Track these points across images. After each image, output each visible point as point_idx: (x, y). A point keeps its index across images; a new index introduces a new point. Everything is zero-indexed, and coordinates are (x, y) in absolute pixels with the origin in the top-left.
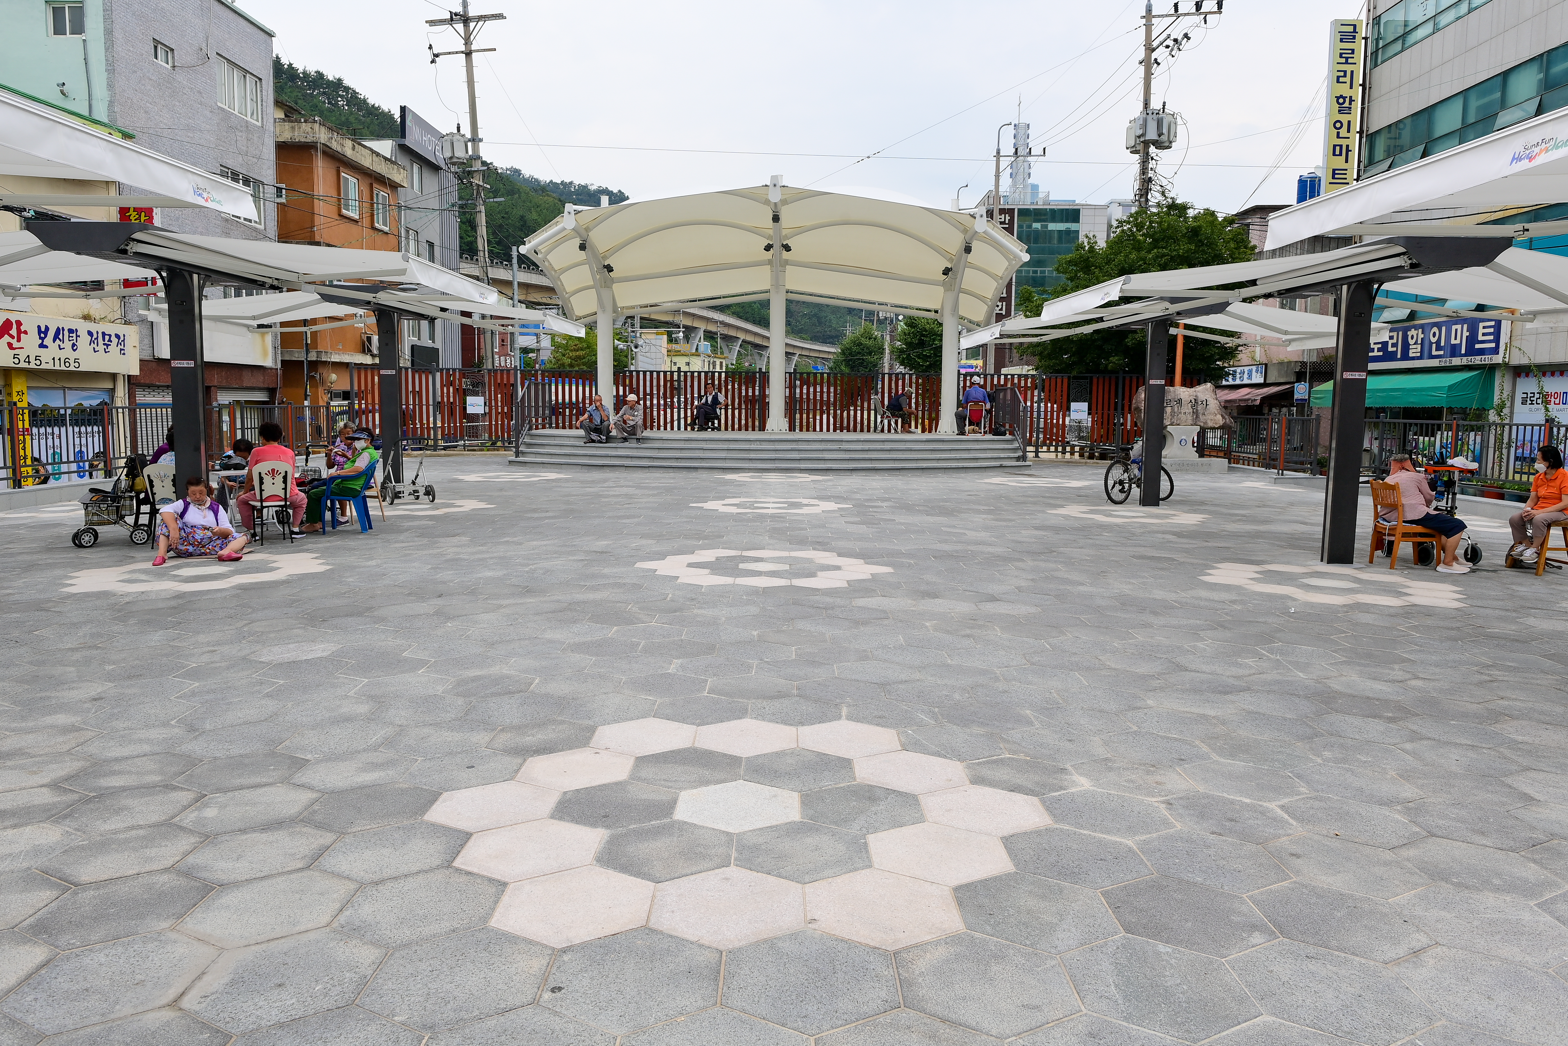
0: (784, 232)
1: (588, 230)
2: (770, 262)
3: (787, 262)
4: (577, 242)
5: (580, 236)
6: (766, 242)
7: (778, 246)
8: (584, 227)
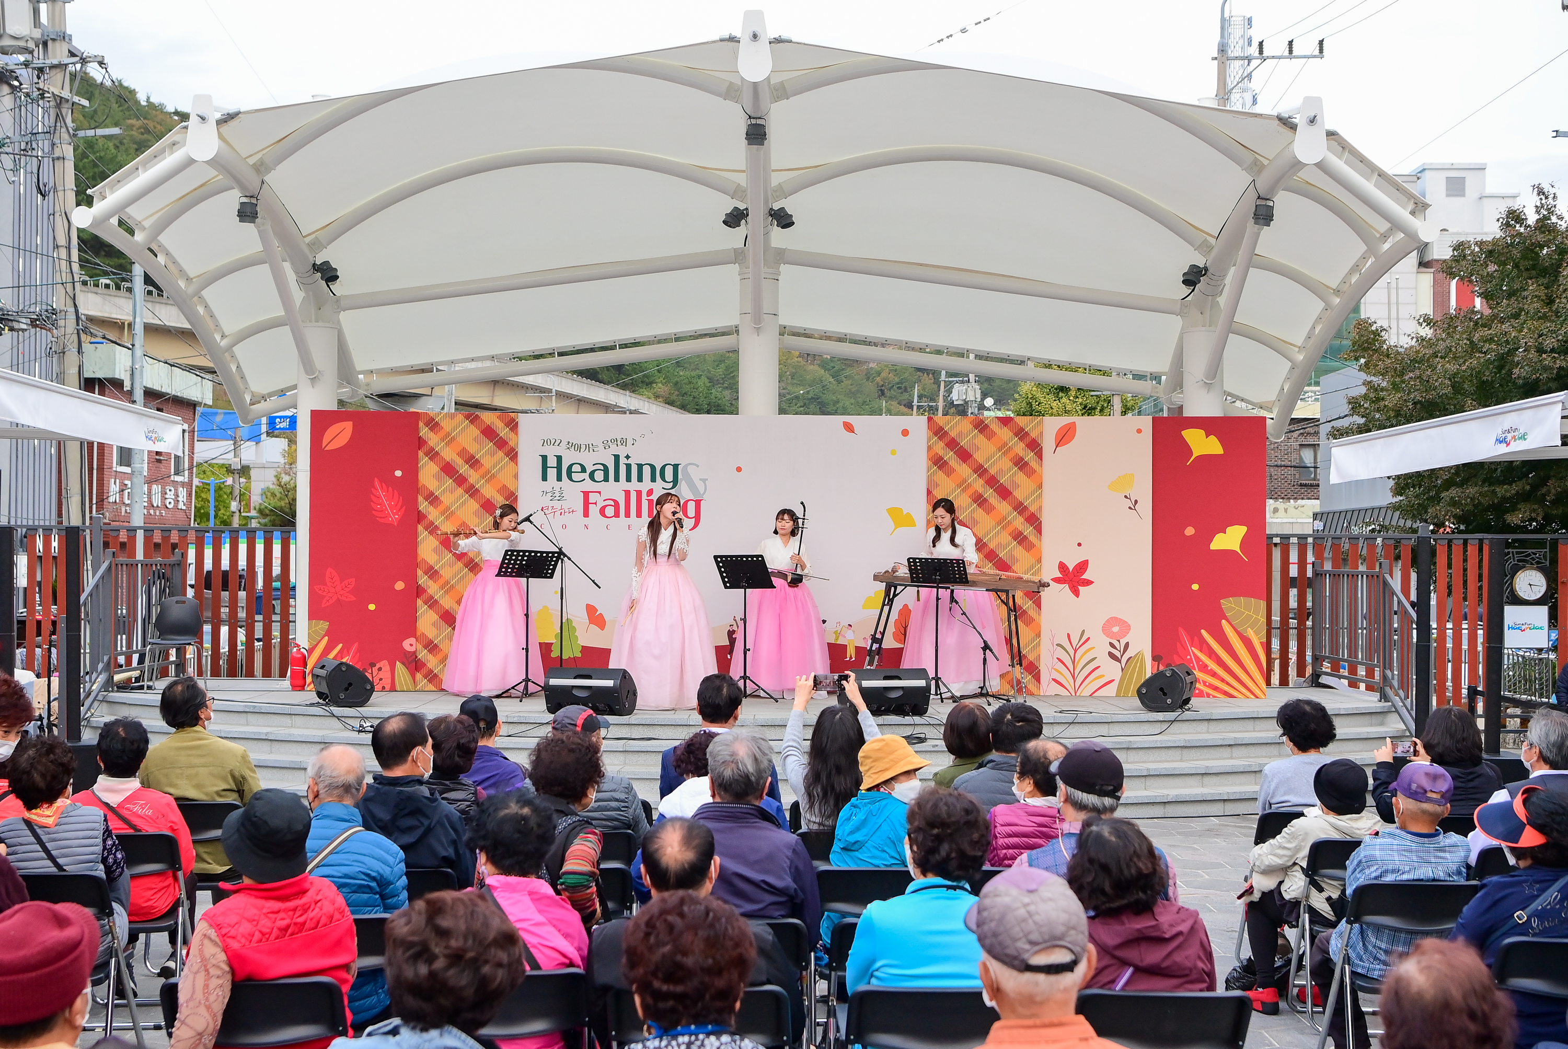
0: (776, 179)
1: (261, 168)
2: (738, 256)
3: (782, 257)
4: (234, 199)
5: (242, 187)
6: (728, 205)
7: (757, 216)
8: (251, 161)
